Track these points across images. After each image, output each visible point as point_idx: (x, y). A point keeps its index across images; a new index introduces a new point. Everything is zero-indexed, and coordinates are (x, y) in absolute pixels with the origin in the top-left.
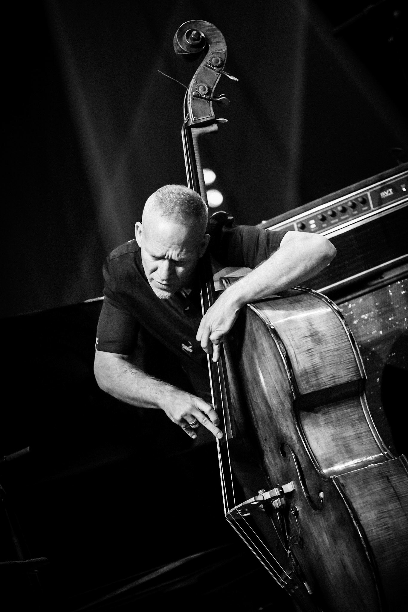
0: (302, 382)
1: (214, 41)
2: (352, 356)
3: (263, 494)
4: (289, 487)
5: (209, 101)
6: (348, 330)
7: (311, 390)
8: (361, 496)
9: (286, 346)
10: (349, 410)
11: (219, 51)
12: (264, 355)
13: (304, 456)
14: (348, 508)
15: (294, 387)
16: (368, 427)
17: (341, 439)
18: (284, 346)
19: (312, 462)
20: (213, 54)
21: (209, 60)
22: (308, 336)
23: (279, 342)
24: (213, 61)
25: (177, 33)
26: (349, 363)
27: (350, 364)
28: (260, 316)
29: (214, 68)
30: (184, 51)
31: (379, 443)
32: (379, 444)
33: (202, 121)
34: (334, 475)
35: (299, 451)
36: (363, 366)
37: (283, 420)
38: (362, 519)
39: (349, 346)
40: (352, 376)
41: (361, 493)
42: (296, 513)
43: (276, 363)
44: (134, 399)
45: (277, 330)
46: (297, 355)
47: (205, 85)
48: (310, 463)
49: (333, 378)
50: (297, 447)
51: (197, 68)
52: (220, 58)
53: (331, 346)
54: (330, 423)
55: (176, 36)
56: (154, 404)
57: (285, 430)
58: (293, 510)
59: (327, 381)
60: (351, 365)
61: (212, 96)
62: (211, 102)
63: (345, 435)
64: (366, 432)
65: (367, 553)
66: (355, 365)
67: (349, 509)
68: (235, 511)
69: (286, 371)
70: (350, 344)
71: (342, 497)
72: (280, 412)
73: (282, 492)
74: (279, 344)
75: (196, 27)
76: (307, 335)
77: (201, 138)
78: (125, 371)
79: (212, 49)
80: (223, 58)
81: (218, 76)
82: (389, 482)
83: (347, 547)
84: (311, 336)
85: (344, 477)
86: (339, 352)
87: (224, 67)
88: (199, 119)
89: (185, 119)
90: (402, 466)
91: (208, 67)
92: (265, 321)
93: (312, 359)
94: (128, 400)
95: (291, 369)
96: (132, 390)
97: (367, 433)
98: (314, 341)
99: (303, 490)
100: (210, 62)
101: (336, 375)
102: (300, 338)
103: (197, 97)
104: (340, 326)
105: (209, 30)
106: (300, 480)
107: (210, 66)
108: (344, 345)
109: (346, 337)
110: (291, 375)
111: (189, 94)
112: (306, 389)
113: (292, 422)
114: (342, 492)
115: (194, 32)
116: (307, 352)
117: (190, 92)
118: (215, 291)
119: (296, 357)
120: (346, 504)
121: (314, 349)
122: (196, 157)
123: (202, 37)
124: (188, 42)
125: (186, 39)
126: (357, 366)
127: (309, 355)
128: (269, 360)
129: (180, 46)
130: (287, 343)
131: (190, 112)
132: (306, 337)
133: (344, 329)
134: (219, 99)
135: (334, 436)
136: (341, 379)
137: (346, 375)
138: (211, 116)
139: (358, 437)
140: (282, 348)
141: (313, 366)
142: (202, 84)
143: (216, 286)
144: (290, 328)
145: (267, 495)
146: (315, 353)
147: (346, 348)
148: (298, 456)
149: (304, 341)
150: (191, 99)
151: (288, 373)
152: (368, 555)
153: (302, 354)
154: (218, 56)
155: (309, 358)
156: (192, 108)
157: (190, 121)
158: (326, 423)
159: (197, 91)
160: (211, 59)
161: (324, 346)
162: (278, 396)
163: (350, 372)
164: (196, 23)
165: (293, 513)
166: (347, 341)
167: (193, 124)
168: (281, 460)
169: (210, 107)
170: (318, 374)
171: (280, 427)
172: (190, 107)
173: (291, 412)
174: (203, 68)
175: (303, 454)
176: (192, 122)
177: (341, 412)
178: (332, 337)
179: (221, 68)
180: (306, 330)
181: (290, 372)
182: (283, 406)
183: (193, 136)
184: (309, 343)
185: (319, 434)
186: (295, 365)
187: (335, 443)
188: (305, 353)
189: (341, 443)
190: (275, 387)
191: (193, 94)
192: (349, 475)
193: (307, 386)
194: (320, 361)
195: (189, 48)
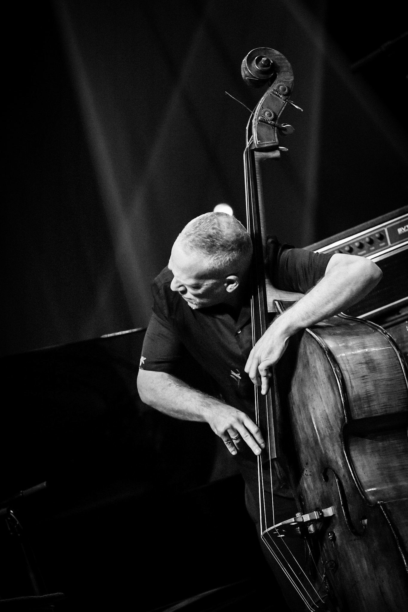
0: (355, 407)
1: (282, 70)
3: (302, 516)
4: (329, 512)
5: (273, 127)
6: (403, 361)
7: (363, 416)
9: (342, 370)
10: (395, 442)
11: (286, 80)
12: (316, 377)
13: (349, 482)
14: (394, 534)
15: (347, 412)
17: (386, 468)
18: (340, 369)
19: (358, 487)
21: (276, 87)
22: (363, 363)
23: (335, 365)
24: (280, 89)
25: (246, 57)
26: (401, 394)
28: (316, 339)
29: (281, 96)
30: (252, 76)
33: (265, 146)
34: (381, 501)
35: (344, 476)
37: (330, 444)
39: (402, 377)
40: (403, 407)
42: (334, 538)
43: (329, 386)
44: (178, 412)
46: (352, 381)
47: (271, 111)
48: (354, 488)
49: (385, 407)
50: (342, 472)
51: (264, 94)
53: (385, 375)
54: (377, 451)
55: (245, 60)
56: (199, 416)
57: (331, 454)
58: (331, 535)
59: (379, 409)
60: (402, 396)
61: (277, 123)
62: (276, 128)
63: (391, 465)
66: (406, 397)
67: (395, 536)
68: (274, 530)
69: (339, 395)
70: (404, 375)
71: (389, 522)
72: (327, 436)
73: (322, 516)
74: (335, 367)
75: (265, 54)
76: (363, 362)
77: (262, 161)
78: (170, 384)
79: (280, 77)
80: (290, 87)
81: (284, 103)
83: (389, 573)
84: (367, 363)
85: (391, 504)
86: (393, 382)
87: (290, 97)
88: (264, 143)
89: (248, 142)
91: (275, 94)
92: (322, 343)
93: (366, 386)
94: (172, 412)
95: (346, 394)
96: (177, 403)
98: (369, 368)
99: (345, 515)
100: (277, 90)
101: (388, 404)
102: (356, 364)
103: (262, 122)
104: (395, 357)
105: (277, 59)
106: (342, 505)
107: (277, 93)
108: (398, 375)
109: (399, 369)
110: (345, 399)
111: (254, 118)
112: (358, 415)
113: (339, 447)
114: (389, 518)
115: (264, 59)
116: (362, 379)
117: (256, 116)
118: (268, 312)
120: (393, 531)
121: (369, 376)
122: (258, 180)
123: (271, 63)
124: (257, 67)
125: (256, 64)
127: (362, 381)
128: (322, 383)
129: (249, 70)
130: (343, 368)
131: (254, 136)
132: (362, 363)
133: (399, 360)
134: (284, 126)
135: (380, 465)
136: (392, 409)
137: (397, 406)
138: (274, 142)
140: (338, 371)
141: (367, 392)
142: (268, 110)
143: (269, 308)
144: (346, 353)
145: (307, 518)
147: (399, 379)
148: (343, 481)
149: (359, 367)
150: (257, 123)
151: (341, 396)
153: (356, 380)
154: (286, 85)
155: (363, 384)
156: (257, 132)
157: (253, 144)
158: (372, 452)
159: (263, 116)
160: (279, 87)
161: (379, 375)
162: (328, 420)
163: (401, 403)
164: (266, 52)
165: (330, 538)
166: (401, 372)
167: (257, 147)
168: (322, 485)
169: (274, 133)
170: (371, 401)
171: (325, 451)
172: (255, 131)
173: (340, 436)
174: (270, 95)
175: (348, 479)
176: (256, 146)
177: (388, 442)
178: (386, 367)
179: (287, 97)
180: (362, 357)
181: (344, 397)
182: (332, 430)
183: (256, 160)
184: (363, 369)
185: (365, 462)
186: (349, 389)
187: (380, 472)
188: (359, 379)
189: (386, 472)
190: (325, 411)
191: (259, 118)
192: (396, 502)
193: (359, 412)
194: (373, 388)
195: (257, 73)
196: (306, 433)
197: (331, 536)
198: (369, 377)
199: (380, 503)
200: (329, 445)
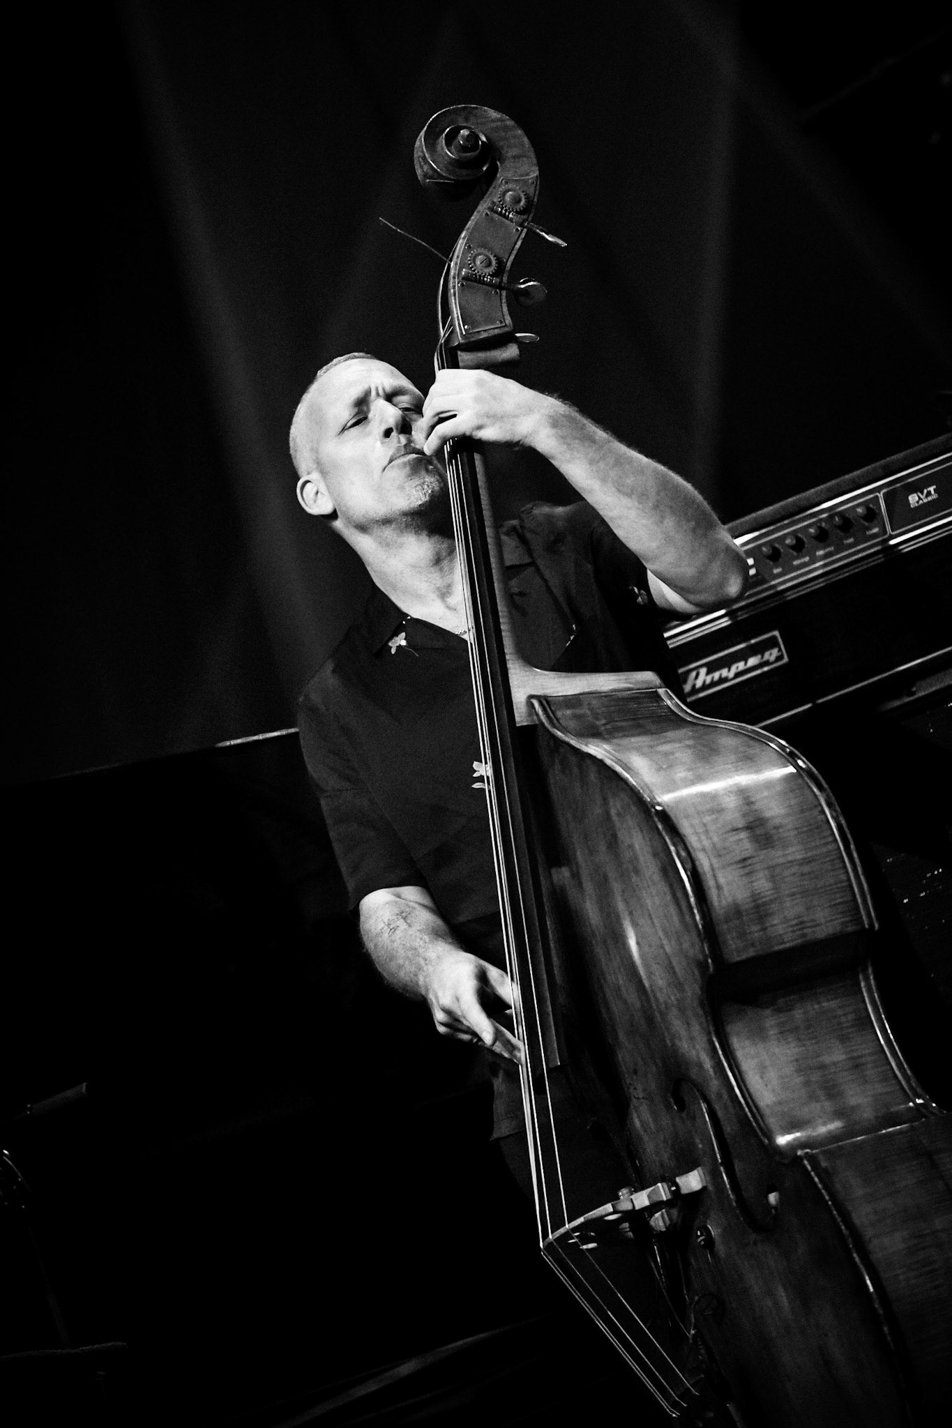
0: (730, 933)
1: (509, 154)
2: (844, 877)
3: (632, 1197)
4: (692, 1181)
5: (498, 291)
6: (835, 815)
7: (751, 953)
8: (871, 1198)
9: (691, 850)
10: (833, 1004)
11: (520, 176)
12: (637, 871)
13: (731, 1109)
15: (711, 947)
16: (876, 1041)
17: (815, 1068)
18: (685, 847)
19: (751, 1120)
21: (499, 196)
22: (741, 828)
23: (674, 839)
24: (508, 199)
25: (422, 133)
26: (836, 893)
27: (838, 895)
28: (628, 783)
29: (510, 215)
30: (441, 174)
31: (905, 1078)
32: (903, 1083)
33: (481, 337)
34: (806, 1148)
35: (719, 1096)
36: (869, 901)
37: (680, 1023)
38: (873, 1251)
39: (834, 852)
40: (842, 923)
41: (869, 1190)
42: (710, 1241)
43: (667, 889)
45: (672, 814)
46: (717, 871)
47: (490, 253)
48: (744, 1122)
49: (799, 927)
51: (471, 216)
52: (523, 192)
53: (795, 852)
54: (791, 1031)
55: (421, 140)
57: (684, 1046)
58: (702, 1235)
59: (786, 933)
60: (841, 897)
61: (505, 279)
62: (504, 293)
63: (827, 1059)
64: (871, 1054)
65: (886, 1329)
66: (849, 898)
67: (843, 1227)
68: (567, 1235)
69: (691, 908)
70: (839, 848)
71: (827, 1198)
72: (673, 1005)
73: (677, 1194)
74: (675, 845)
75: (467, 120)
76: (740, 826)
79: (506, 171)
80: (531, 191)
81: (519, 233)
82: (934, 1166)
83: (837, 1315)
84: (749, 828)
85: (829, 1154)
86: (814, 867)
87: (532, 215)
88: (478, 330)
89: (442, 331)
91: (496, 212)
92: (641, 791)
93: (752, 882)
95: (704, 906)
97: (875, 1058)
98: (756, 839)
100: (500, 202)
101: (806, 918)
102: (724, 831)
103: (471, 280)
104: (816, 806)
105: (496, 129)
106: (720, 1162)
107: (502, 209)
108: (825, 850)
109: (828, 831)
110: (703, 918)
111: (452, 272)
112: (738, 951)
113: (703, 1028)
114: (826, 1187)
115: (464, 132)
116: (740, 866)
117: (455, 270)
118: (517, 725)
119: (714, 875)
120: (837, 1216)
121: (756, 858)
123: (482, 142)
124: (448, 152)
125: (445, 147)
126: (855, 899)
127: (742, 872)
128: (650, 882)
129: (431, 162)
130: (694, 844)
131: (455, 316)
132: (737, 830)
133: (824, 814)
134: (522, 286)
135: (801, 1062)
136: (818, 928)
137: (831, 921)
138: (503, 325)
139: (856, 1066)
140: (683, 854)
141: (755, 897)
142: (482, 250)
143: (519, 715)
144: (700, 809)
145: (642, 1200)
147: (830, 859)
148: (717, 1107)
149: (733, 839)
150: (458, 286)
151: (696, 911)
152: (889, 1333)
153: (729, 869)
154: (519, 189)
155: (744, 878)
156: (460, 304)
157: (454, 335)
158: (781, 1033)
159: (472, 267)
160: (503, 195)
161: (780, 853)
162: (670, 968)
163: (839, 914)
164: (468, 114)
165: (701, 1241)
166: (831, 842)
167: (463, 341)
168: (672, 1118)
169: (501, 303)
170: (766, 916)
171: (672, 1041)
172: (456, 303)
173: (702, 1004)
174: (484, 215)
175: (729, 1103)
176: (460, 338)
177: (816, 1006)
178: (795, 832)
179: (525, 217)
180: (738, 814)
181: (701, 911)
182: (682, 990)
184: (743, 844)
185: (765, 1056)
186: (713, 894)
187: (802, 1078)
188: (734, 866)
189: (815, 1077)
190: (662, 947)
191: (463, 273)
192: (840, 1148)
193: (741, 944)
194: (770, 885)
195: (451, 168)
196: (626, 1002)
197: (701, 1238)
198: (753, 860)
199: (801, 1155)
200: (677, 1025)
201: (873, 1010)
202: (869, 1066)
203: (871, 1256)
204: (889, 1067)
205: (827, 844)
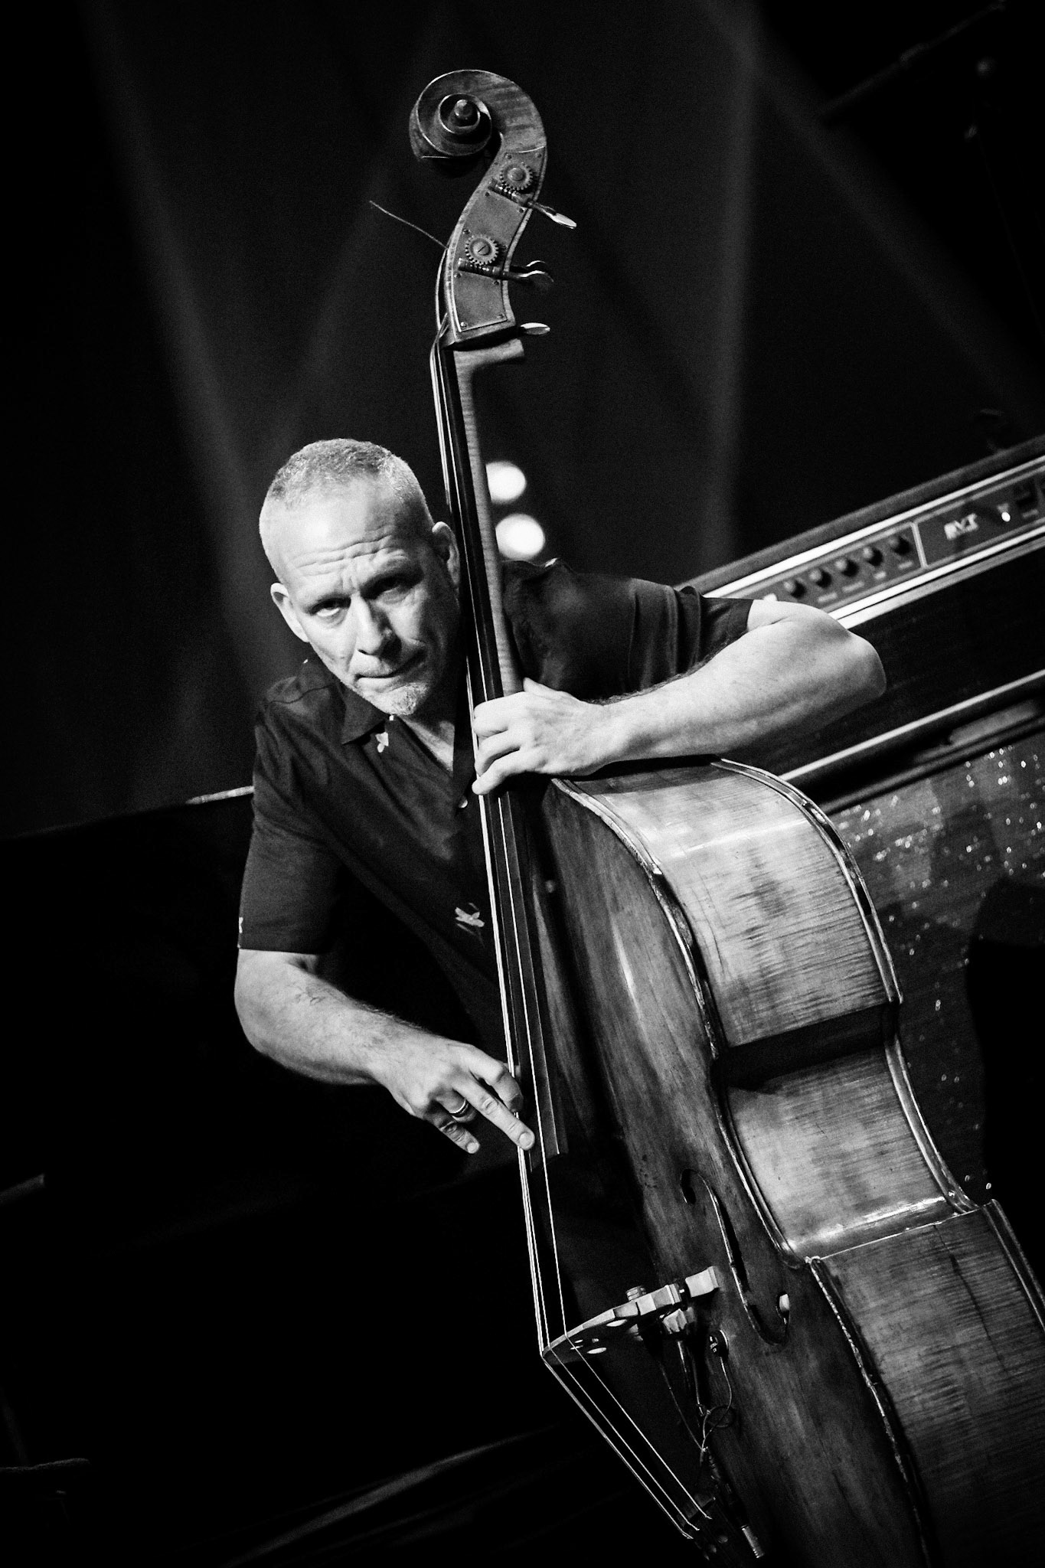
0: (735, 1013)
1: (514, 124)
2: (864, 945)
3: (637, 1300)
4: (702, 1283)
5: (499, 281)
6: (854, 876)
7: (759, 1034)
8: (886, 1310)
9: (692, 922)
10: (856, 1084)
11: (524, 149)
13: (740, 1205)
14: (850, 1341)
15: (714, 1028)
16: (905, 1126)
17: (837, 1157)
18: (687, 920)
19: (761, 1218)
20: (510, 157)
21: (501, 173)
22: (748, 895)
23: (674, 911)
24: (510, 176)
25: (417, 104)
26: (857, 963)
27: (857, 966)
28: (626, 844)
29: (514, 195)
30: (436, 150)
31: (936, 1168)
32: (934, 1172)
33: (480, 334)
34: (815, 1255)
35: (728, 1189)
36: (893, 972)
37: (685, 1108)
38: (885, 1371)
39: (855, 918)
40: (863, 997)
41: (883, 1301)
42: (722, 1347)
44: (317, 1065)
45: (670, 879)
46: (720, 945)
47: (490, 238)
48: (754, 1221)
49: (814, 1002)
50: (723, 1178)
51: (470, 197)
52: (527, 167)
53: (810, 919)
54: (808, 1116)
55: (415, 114)
56: (362, 1074)
57: (691, 1134)
58: (714, 1341)
59: (800, 1010)
60: (861, 968)
61: (507, 270)
62: (505, 283)
63: (847, 1146)
64: (901, 1138)
65: (898, 1458)
66: (871, 968)
67: (852, 1345)
68: (566, 1344)
69: (692, 986)
70: (859, 913)
71: (836, 1311)
72: (678, 1089)
73: (686, 1297)
74: (674, 916)
75: (467, 88)
76: (749, 892)
77: (479, 375)
78: (298, 996)
79: (509, 144)
80: (537, 166)
81: (523, 214)
82: (957, 1271)
83: (850, 1441)
84: (757, 894)
85: (842, 1261)
86: (830, 935)
87: (538, 192)
88: (474, 327)
89: (439, 326)
90: (990, 1230)
91: (498, 191)
92: (639, 854)
93: (759, 955)
95: (706, 984)
96: (311, 1043)
97: (901, 1143)
98: (764, 906)
99: (739, 1289)
100: (502, 179)
101: (821, 993)
102: (728, 899)
103: (469, 269)
104: (833, 867)
105: (499, 96)
106: (732, 1264)
107: (504, 188)
108: (842, 915)
109: (846, 896)
110: (705, 996)
111: (448, 261)
112: (745, 1032)
113: (710, 1116)
114: (834, 1299)
115: (461, 103)
116: (747, 937)
117: (451, 259)
119: (718, 949)
120: (845, 1331)
121: (766, 927)
122: (467, 427)
123: (482, 113)
124: (445, 127)
125: (440, 120)
126: (877, 970)
127: (749, 943)
128: (652, 955)
129: (426, 137)
130: (695, 914)
131: (451, 311)
132: (744, 896)
133: (843, 874)
134: (525, 275)
135: (819, 1150)
136: (834, 1004)
137: (850, 995)
138: (505, 319)
139: (881, 1153)
140: (683, 926)
141: (764, 972)
142: (481, 236)
144: (703, 873)
145: (647, 1303)
146: (767, 937)
147: (849, 925)
148: (726, 1203)
149: (739, 906)
150: (454, 278)
151: (696, 989)
152: (902, 1463)
153: (733, 941)
154: (524, 164)
155: (751, 951)
156: (455, 300)
157: (451, 333)
158: (797, 1118)
159: (469, 256)
160: (506, 171)
161: (792, 921)
162: (674, 1050)
163: (858, 986)
164: (467, 79)
165: (714, 1348)
167: (459, 340)
168: (683, 1212)
169: (502, 295)
170: (776, 991)
172: (452, 298)
173: (707, 1090)
174: (484, 195)
175: (739, 1198)
176: (456, 336)
177: (837, 1087)
178: (811, 896)
179: (530, 196)
180: (746, 878)
181: (703, 989)
182: (687, 1074)
183: (459, 372)
184: (751, 913)
185: (779, 1147)
186: (716, 971)
187: (819, 1169)
188: (740, 938)
189: (835, 1168)
190: (665, 1026)
191: (459, 263)
192: (853, 1253)
193: (747, 1025)
194: (781, 958)
195: (448, 142)
196: (632, 1083)
197: (714, 1345)
198: (765, 930)
199: (810, 1262)
200: (684, 1111)
201: (901, 1089)
202: (896, 1152)
203: (882, 1376)
204: (917, 1153)
205: (844, 908)
